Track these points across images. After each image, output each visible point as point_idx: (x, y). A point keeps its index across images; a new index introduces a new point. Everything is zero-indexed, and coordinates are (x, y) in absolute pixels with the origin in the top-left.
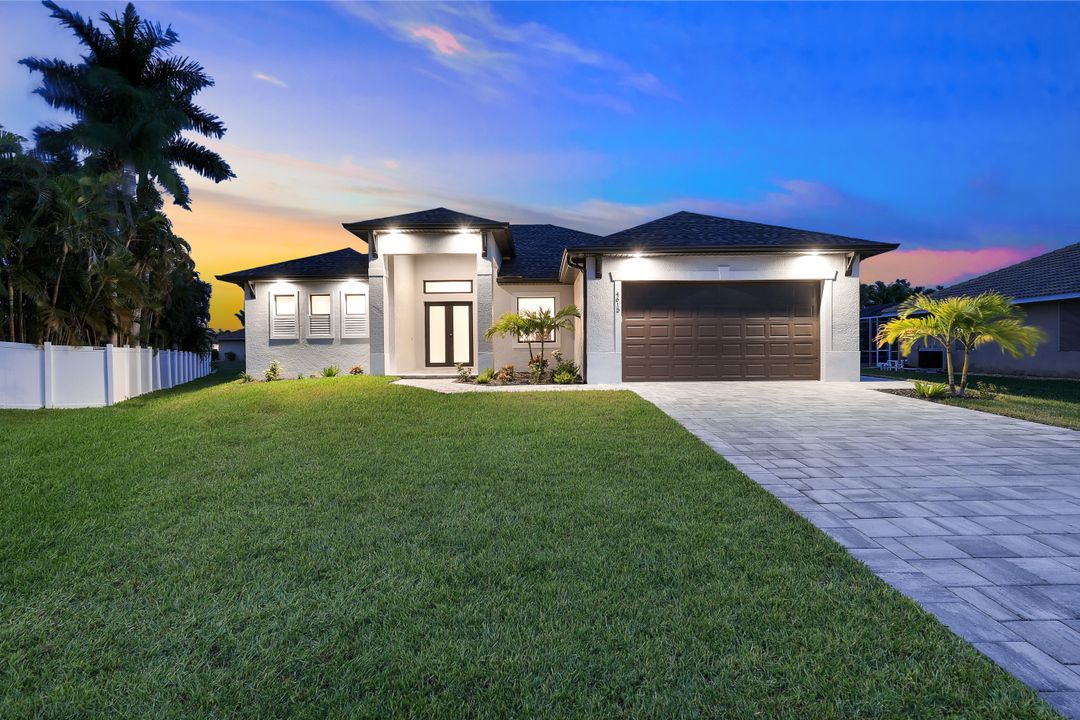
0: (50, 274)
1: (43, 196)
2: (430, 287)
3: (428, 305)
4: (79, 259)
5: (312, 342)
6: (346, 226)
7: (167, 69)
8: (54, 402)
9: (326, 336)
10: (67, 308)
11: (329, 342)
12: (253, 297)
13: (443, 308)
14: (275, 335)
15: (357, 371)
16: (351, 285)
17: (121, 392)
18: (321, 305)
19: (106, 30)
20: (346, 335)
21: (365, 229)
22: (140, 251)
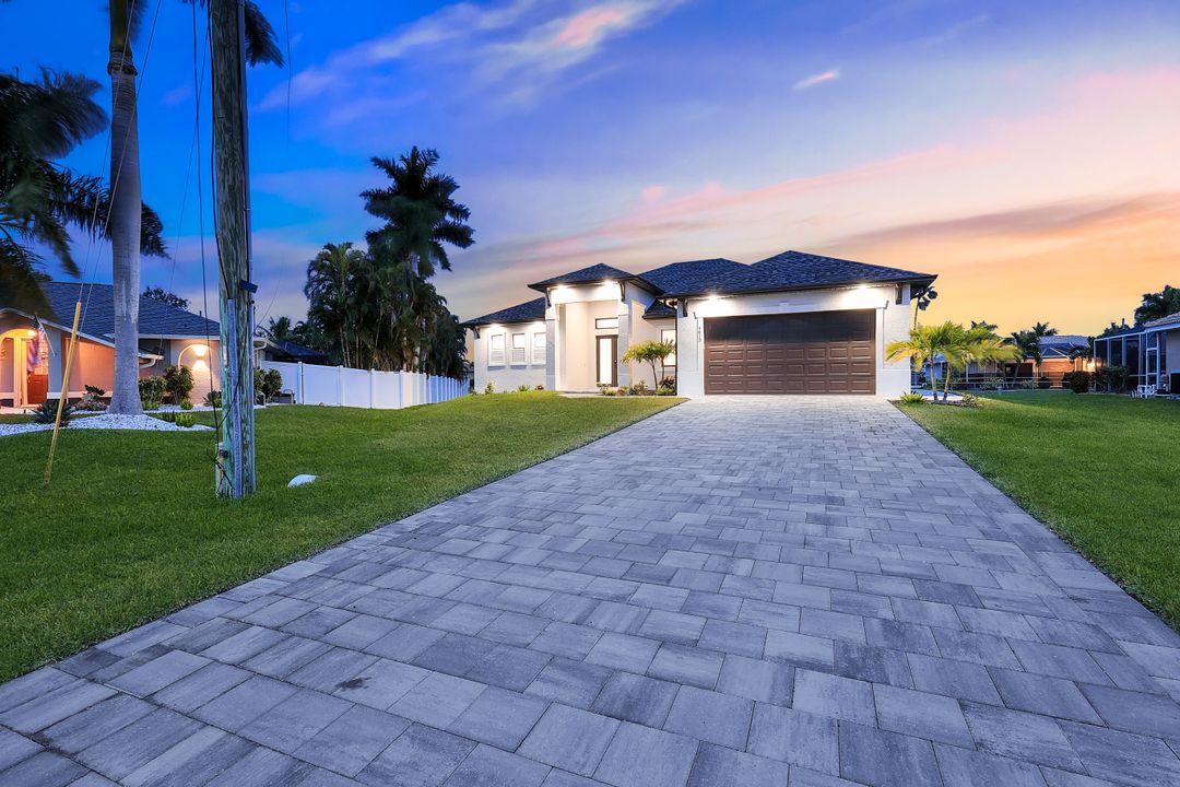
0: (374, 329)
1: (372, 284)
2: (601, 324)
3: (598, 338)
4: (387, 318)
5: (513, 367)
6: (529, 286)
7: (435, 182)
8: (376, 406)
9: (522, 363)
10: (381, 349)
11: (524, 367)
12: (479, 337)
13: (610, 340)
14: (492, 364)
15: (540, 388)
16: (537, 326)
17: (408, 402)
18: (520, 341)
19: (402, 165)
20: (534, 363)
21: (543, 286)
22: (419, 309)
